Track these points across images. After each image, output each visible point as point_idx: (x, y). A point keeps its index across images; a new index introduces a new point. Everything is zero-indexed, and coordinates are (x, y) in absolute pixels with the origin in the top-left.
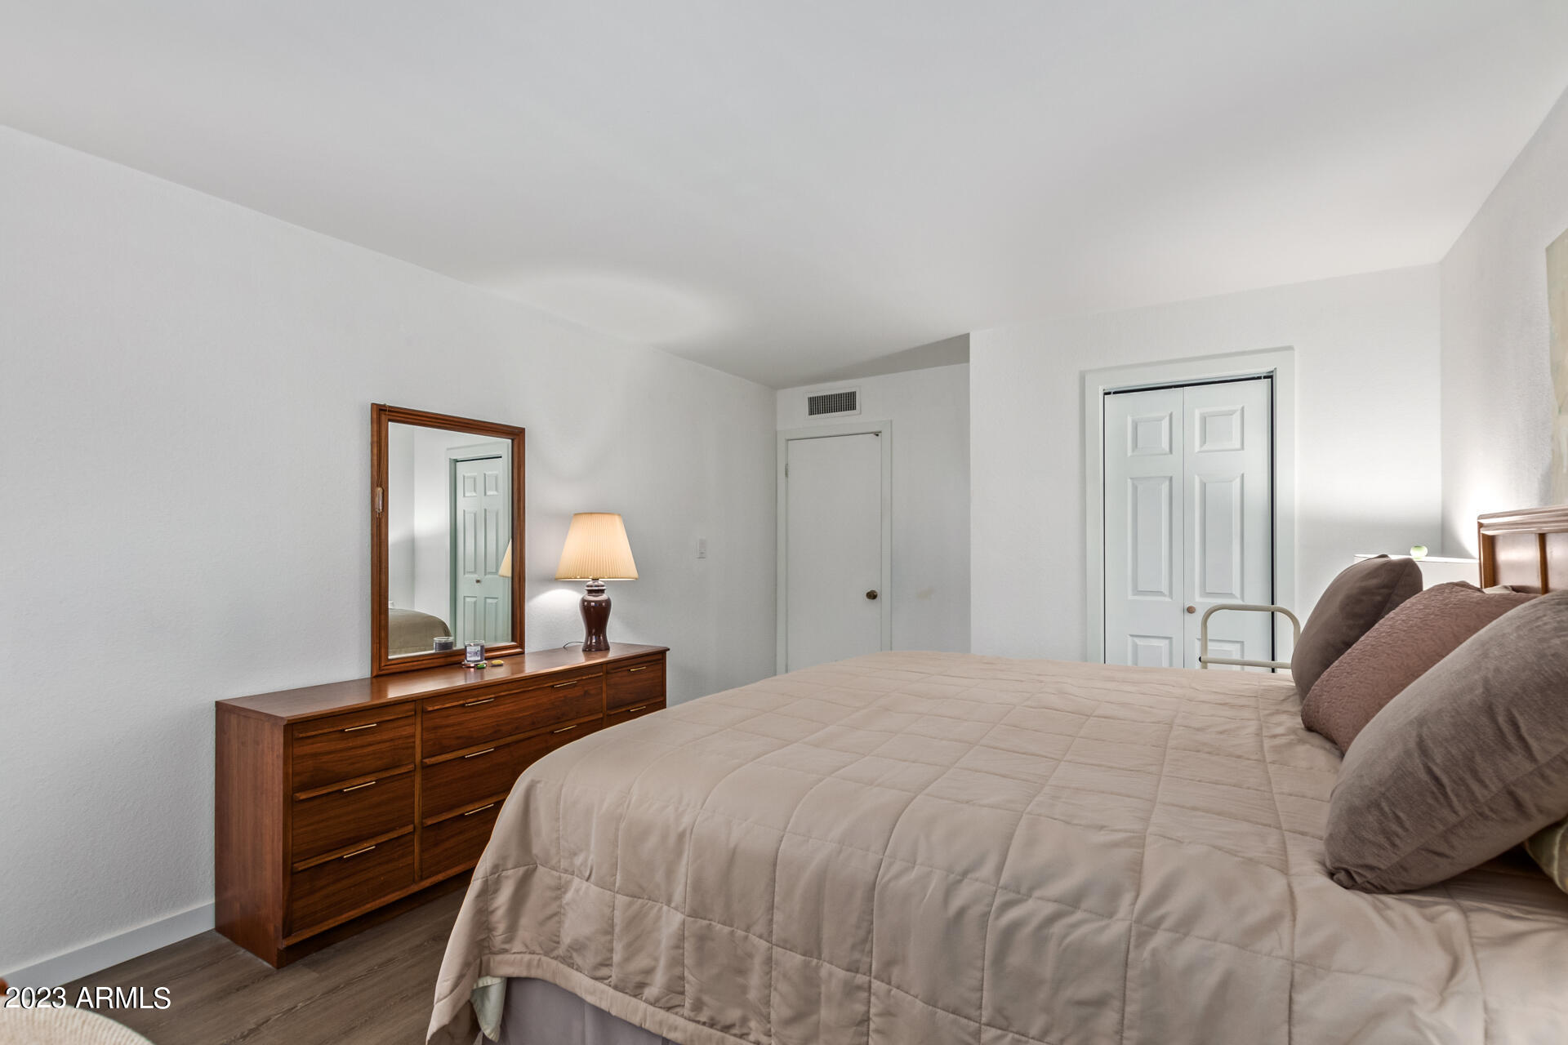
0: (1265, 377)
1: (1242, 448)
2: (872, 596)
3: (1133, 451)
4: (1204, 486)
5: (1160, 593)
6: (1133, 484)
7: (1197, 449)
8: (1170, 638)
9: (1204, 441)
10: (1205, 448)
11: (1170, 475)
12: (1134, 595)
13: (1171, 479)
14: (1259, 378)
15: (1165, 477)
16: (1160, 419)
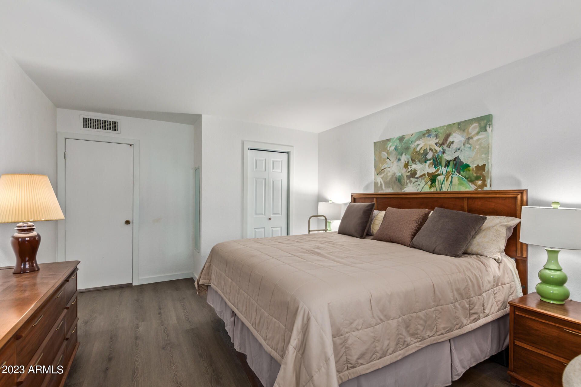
0: (286, 153)
1: (282, 172)
2: (127, 222)
3: (255, 169)
4: (273, 182)
5: (262, 214)
6: (255, 180)
7: (272, 171)
8: (264, 228)
9: (273, 169)
10: (274, 171)
11: (265, 178)
12: (255, 215)
13: (265, 179)
14: (285, 153)
15: (264, 178)
16: (263, 160)
